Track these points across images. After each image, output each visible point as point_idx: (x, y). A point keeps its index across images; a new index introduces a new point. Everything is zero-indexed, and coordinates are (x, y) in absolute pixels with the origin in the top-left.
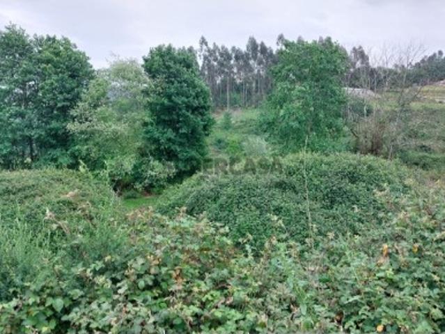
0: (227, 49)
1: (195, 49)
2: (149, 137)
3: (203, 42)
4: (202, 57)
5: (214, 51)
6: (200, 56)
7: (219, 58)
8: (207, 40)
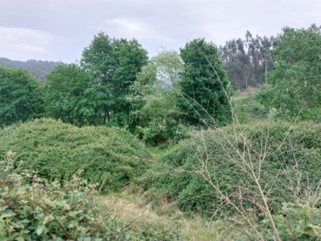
0: (267, 38)
1: (242, 40)
2: (180, 104)
3: (249, 34)
4: (248, 46)
5: (257, 41)
6: (246, 45)
7: (261, 45)
8: (252, 33)
